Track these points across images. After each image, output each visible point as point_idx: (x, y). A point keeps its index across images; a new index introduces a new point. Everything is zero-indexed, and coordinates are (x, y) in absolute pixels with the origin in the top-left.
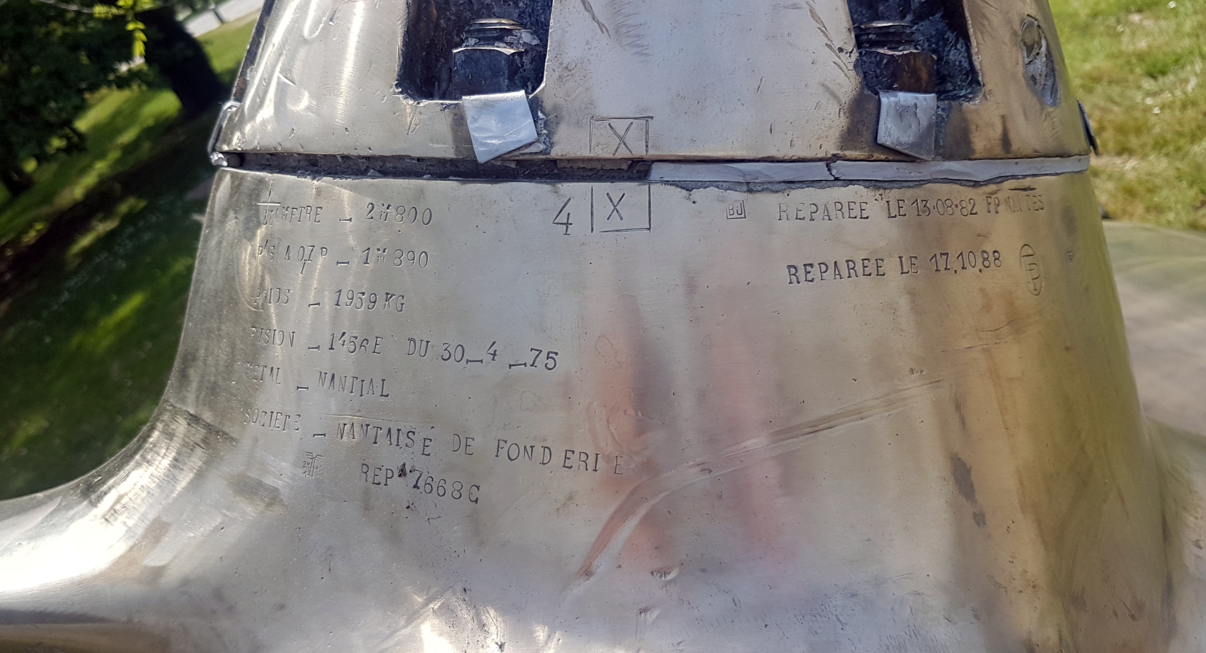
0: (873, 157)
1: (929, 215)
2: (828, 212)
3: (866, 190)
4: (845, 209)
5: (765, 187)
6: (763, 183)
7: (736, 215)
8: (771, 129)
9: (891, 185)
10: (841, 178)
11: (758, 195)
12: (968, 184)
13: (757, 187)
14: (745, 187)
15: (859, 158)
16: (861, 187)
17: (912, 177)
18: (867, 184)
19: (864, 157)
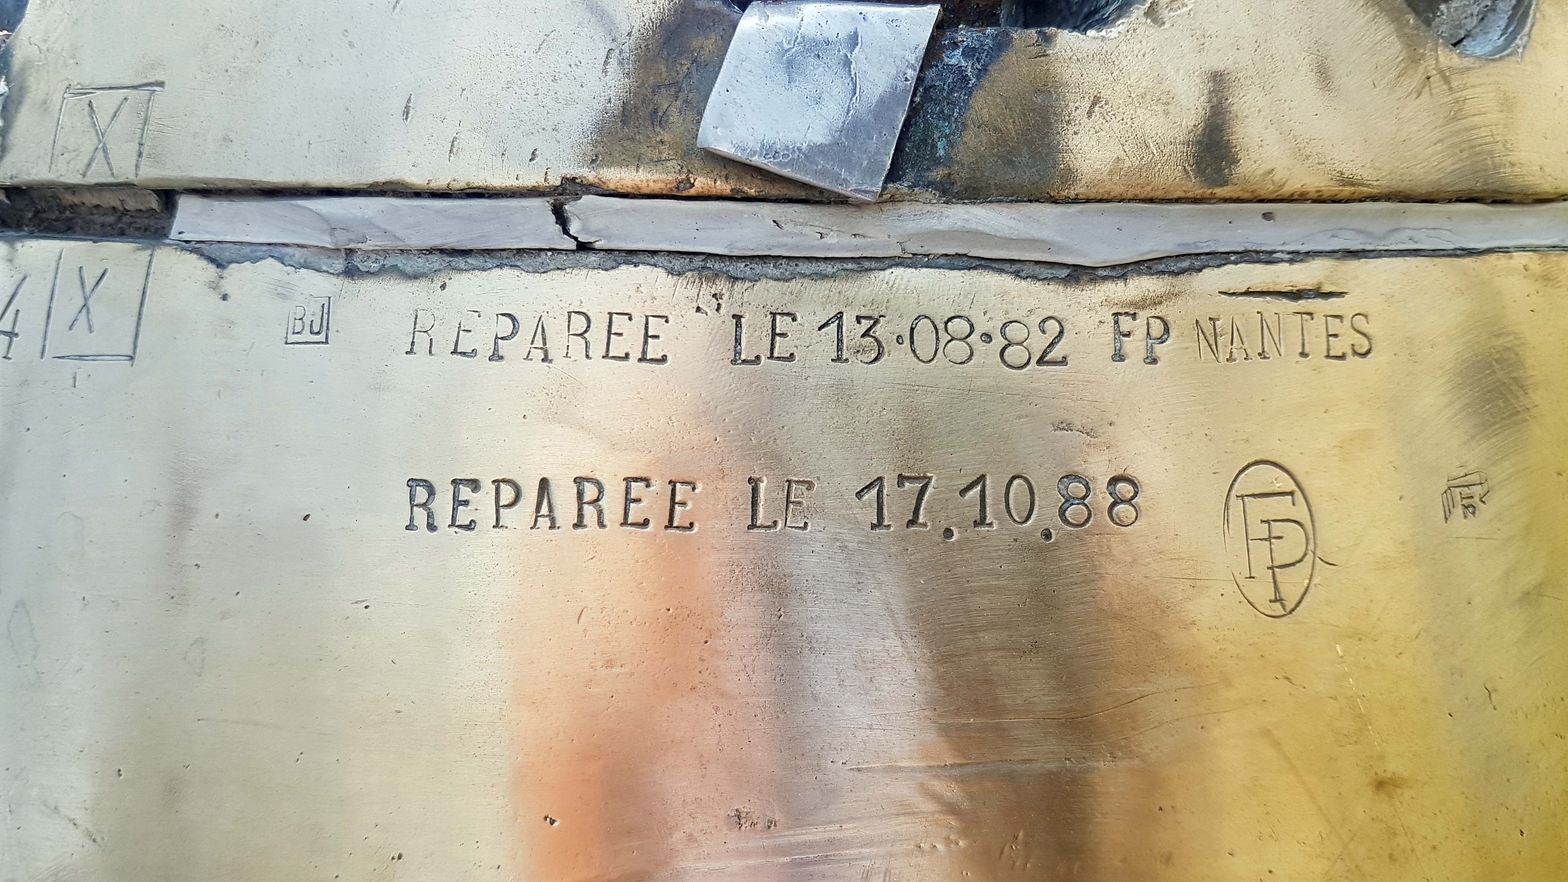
0: (693, 185)
1: (876, 359)
2: (544, 339)
3: (672, 280)
4: (597, 334)
5: (390, 262)
6: (386, 252)
7: (307, 336)
8: (407, 107)
9: (758, 268)
10: (597, 245)
11: (367, 285)
12: (1046, 272)
13: (369, 263)
14: (341, 261)
15: (646, 191)
16: (660, 273)
17: (829, 248)
18: (677, 263)
19: (662, 186)
